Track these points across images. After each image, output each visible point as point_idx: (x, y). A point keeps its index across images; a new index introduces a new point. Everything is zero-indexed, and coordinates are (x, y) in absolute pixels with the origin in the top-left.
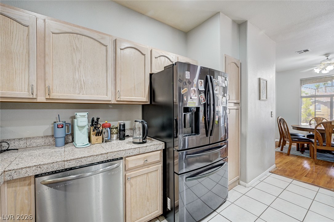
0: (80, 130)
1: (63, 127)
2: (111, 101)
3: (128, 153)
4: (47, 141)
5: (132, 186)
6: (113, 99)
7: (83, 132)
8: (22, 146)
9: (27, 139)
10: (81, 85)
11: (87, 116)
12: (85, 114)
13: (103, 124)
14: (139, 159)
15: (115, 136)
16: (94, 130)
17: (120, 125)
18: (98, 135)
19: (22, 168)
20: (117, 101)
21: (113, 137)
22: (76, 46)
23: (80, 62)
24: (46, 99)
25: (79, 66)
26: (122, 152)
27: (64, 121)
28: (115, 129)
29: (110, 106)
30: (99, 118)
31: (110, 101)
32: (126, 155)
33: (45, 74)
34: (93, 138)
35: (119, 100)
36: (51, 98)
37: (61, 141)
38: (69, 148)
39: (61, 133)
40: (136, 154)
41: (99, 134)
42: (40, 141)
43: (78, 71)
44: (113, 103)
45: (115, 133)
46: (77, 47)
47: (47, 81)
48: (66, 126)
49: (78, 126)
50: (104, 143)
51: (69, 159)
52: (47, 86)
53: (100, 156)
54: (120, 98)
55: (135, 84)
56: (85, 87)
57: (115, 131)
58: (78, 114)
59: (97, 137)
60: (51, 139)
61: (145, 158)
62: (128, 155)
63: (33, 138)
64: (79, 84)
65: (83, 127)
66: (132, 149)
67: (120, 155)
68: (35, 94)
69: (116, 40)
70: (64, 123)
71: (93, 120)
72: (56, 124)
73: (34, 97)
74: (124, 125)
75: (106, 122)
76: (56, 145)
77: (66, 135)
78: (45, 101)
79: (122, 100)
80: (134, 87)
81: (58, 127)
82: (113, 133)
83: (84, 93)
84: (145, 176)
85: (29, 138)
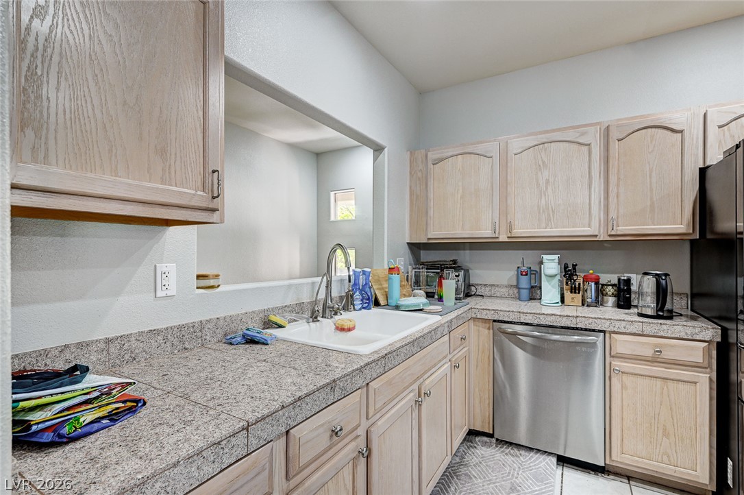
0: (548, 281)
1: (527, 275)
2: (598, 237)
3: (617, 326)
4: (511, 292)
5: (623, 387)
6: (602, 231)
7: (552, 284)
8: (487, 293)
9: (492, 285)
10: (549, 215)
11: (557, 261)
12: (556, 257)
13: (584, 276)
14: (643, 344)
15: (611, 301)
16: (567, 283)
17: (619, 280)
18: (575, 293)
19: (483, 309)
20: (610, 236)
21: (607, 302)
22: (542, 160)
23: (547, 182)
24: (508, 237)
25: (547, 188)
26: (603, 321)
27: (529, 266)
28: (611, 287)
29: (606, 245)
30: (576, 265)
31: (596, 236)
32: (612, 329)
33: (507, 208)
34: (568, 295)
35: (613, 233)
36: (512, 236)
37: (525, 293)
38: (534, 304)
39: (524, 282)
40: (633, 332)
41: (574, 290)
42: (504, 291)
43: (545, 195)
44: (601, 239)
45: (610, 293)
46: (544, 162)
47: (508, 216)
48: (531, 274)
49: (546, 275)
50: (585, 307)
51: (525, 312)
52: (508, 221)
53: (565, 319)
54: (617, 230)
55: (655, 199)
56: (553, 217)
57: (610, 290)
58: (545, 257)
59: (573, 295)
60: (516, 291)
61: (656, 345)
62: (616, 329)
63: (498, 286)
64: (546, 214)
65: (553, 276)
66: (624, 320)
67: (600, 326)
68: (497, 232)
69: (608, 127)
70: (528, 270)
71: (566, 266)
72: (520, 270)
73: (497, 236)
74: (628, 282)
75: (591, 272)
76: (519, 299)
77: (532, 287)
78: (507, 240)
79: (619, 233)
80: (652, 205)
81: (521, 275)
82: (607, 293)
83: (553, 226)
84: (659, 382)
85: (493, 285)
